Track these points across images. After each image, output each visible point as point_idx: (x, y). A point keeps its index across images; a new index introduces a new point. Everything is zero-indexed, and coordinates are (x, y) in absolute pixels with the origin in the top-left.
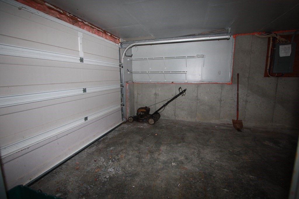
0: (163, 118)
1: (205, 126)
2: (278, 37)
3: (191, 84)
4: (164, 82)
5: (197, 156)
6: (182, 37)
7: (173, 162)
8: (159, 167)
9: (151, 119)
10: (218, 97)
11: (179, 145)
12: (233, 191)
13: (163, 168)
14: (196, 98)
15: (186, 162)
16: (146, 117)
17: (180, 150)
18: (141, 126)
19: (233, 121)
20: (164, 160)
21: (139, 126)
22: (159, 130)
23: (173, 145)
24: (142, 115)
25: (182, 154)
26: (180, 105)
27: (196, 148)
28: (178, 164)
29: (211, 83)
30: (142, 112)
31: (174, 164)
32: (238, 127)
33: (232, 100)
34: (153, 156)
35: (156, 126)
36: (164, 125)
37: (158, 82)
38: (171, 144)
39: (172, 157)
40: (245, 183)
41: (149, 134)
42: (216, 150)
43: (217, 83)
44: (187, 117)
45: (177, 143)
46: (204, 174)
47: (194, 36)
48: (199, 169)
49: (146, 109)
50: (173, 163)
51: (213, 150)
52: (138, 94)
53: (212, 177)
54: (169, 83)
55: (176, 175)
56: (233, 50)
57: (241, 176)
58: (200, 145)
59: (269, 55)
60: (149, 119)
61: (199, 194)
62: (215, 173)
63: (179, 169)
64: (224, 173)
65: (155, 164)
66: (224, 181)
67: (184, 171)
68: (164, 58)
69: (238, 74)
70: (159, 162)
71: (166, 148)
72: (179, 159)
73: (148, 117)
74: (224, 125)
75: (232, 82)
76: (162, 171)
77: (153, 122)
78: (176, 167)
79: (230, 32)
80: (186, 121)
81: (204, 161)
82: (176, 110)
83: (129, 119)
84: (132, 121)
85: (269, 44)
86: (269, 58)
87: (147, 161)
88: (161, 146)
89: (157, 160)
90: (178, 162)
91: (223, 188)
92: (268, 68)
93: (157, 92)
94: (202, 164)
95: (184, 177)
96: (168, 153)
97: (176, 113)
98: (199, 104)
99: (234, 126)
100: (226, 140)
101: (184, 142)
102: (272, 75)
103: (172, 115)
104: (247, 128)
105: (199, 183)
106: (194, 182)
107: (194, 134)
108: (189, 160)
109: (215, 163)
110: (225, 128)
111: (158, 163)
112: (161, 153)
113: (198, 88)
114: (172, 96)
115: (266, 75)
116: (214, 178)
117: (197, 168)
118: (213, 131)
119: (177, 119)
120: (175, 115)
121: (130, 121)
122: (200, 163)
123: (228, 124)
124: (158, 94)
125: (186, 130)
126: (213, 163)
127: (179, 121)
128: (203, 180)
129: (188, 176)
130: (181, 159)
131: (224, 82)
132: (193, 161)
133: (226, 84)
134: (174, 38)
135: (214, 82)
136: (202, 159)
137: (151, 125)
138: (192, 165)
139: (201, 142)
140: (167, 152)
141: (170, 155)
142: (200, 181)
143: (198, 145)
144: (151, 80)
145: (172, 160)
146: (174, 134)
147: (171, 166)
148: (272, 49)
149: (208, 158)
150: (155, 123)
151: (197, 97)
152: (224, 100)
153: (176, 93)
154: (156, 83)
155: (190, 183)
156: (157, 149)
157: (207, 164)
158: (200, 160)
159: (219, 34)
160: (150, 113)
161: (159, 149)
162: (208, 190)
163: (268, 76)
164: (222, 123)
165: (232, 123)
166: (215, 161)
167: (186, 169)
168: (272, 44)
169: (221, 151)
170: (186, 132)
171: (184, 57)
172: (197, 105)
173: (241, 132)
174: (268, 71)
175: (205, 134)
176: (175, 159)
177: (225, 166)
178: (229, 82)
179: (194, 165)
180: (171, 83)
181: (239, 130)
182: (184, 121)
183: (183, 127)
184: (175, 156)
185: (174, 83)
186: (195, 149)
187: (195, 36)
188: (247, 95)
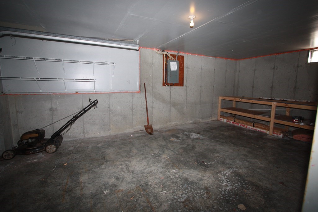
0: (66, 140)
1: (121, 137)
2: (169, 55)
3: (101, 93)
4: (64, 93)
5: (127, 172)
6: (89, 39)
7: (105, 190)
8: (89, 205)
9: (51, 145)
10: (130, 106)
11: (103, 166)
12: (169, 190)
13: (95, 203)
14: (108, 109)
15: (119, 183)
16: (39, 145)
17: (106, 172)
18: (34, 159)
19: (145, 126)
20: (91, 193)
21: (30, 161)
22: (68, 157)
23: (96, 170)
24: (32, 142)
25: (110, 176)
26: (90, 119)
27: (122, 163)
28: (111, 189)
29: (122, 92)
30: (30, 138)
31: (107, 191)
32: (150, 131)
33: (141, 107)
34: (73, 195)
35: (61, 153)
36: (71, 148)
37: (55, 93)
38: (93, 170)
39: (101, 184)
40: (173, 178)
41: (54, 167)
42: (142, 158)
43: (128, 92)
44: (99, 132)
45: (100, 166)
46: (140, 186)
47: (103, 41)
48: (134, 184)
49: (39, 133)
50: (104, 192)
51: (138, 159)
52: (17, 112)
53: (149, 186)
54: (72, 94)
55: (114, 203)
56: (139, 61)
57: (168, 173)
58: (125, 159)
59: (165, 69)
60: (46, 146)
61: (145, 210)
62: (150, 181)
63: (115, 195)
64: (156, 176)
65: (81, 205)
66: (159, 184)
67: (121, 194)
68: (63, 61)
69: (145, 84)
70: (86, 198)
71: (88, 176)
72: (110, 183)
73: (43, 144)
74: (137, 132)
75: (140, 91)
76: (95, 208)
77: (55, 149)
78: (110, 194)
79: (138, 43)
80: (99, 137)
81: (135, 174)
82: (85, 126)
83: (5, 154)
84: (11, 157)
85: (164, 60)
86: (165, 71)
87: (67, 207)
88: (80, 176)
89: (82, 198)
90: (110, 187)
91: (161, 192)
92: (164, 79)
93: (54, 106)
94: (135, 177)
95: (124, 200)
96: (93, 182)
97: (85, 130)
98: (111, 115)
99: (147, 131)
100: (145, 146)
101: (107, 161)
102: (168, 84)
103: (80, 133)
104: (156, 131)
105: (140, 198)
106: (136, 200)
107: (114, 149)
108: (121, 179)
109: (145, 171)
110: (140, 135)
111: (85, 200)
112: (84, 186)
113: (109, 98)
114: (78, 109)
115: (164, 85)
116: (150, 186)
117: (132, 185)
118: (130, 140)
119: (87, 136)
120: (84, 133)
121: (6, 158)
122: (133, 177)
123: (140, 131)
124: (56, 109)
125: (103, 148)
126: (144, 172)
127: (90, 138)
128: (143, 194)
129: (127, 198)
130: (112, 182)
131: (133, 91)
132: (125, 178)
133: (135, 92)
134: (79, 37)
135: (125, 91)
136: (133, 173)
137: (51, 154)
138: (127, 183)
139: (125, 155)
140: (91, 182)
141: (96, 184)
142: (141, 196)
143: (122, 159)
144: (41, 90)
145: (102, 188)
146: (91, 156)
147: (104, 195)
148: (166, 64)
149: (138, 169)
150: (58, 149)
151: (109, 107)
152: (135, 109)
153: (83, 105)
154: (51, 93)
155: (133, 203)
156: (75, 183)
157: (139, 175)
158: (132, 174)
159: (129, 44)
160: (46, 137)
161: (78, 183)
162: (151, 200)
163: (165, 86)
164: (135, 130)
165: (145, 129)
166: (144, 169)
167: (122, 191)
168: (166, 60)
169: (145, 158)
170: (104, 149)
171: (91, 63)
172: (110, 116)
173: (153, 135)
174: (164, 81)
175: (125, 145)
176: (104, 185)
177: (154, 170)
178: (138, 91)
179: (127, 182)
180: (75, 93)
181: (151, 134)
182: (96, 137)
183: (98, 144)
184: (103, 183)
185: (79, 94)
186: (122, 165)
187: (105, 41)
188: (152, 101)
